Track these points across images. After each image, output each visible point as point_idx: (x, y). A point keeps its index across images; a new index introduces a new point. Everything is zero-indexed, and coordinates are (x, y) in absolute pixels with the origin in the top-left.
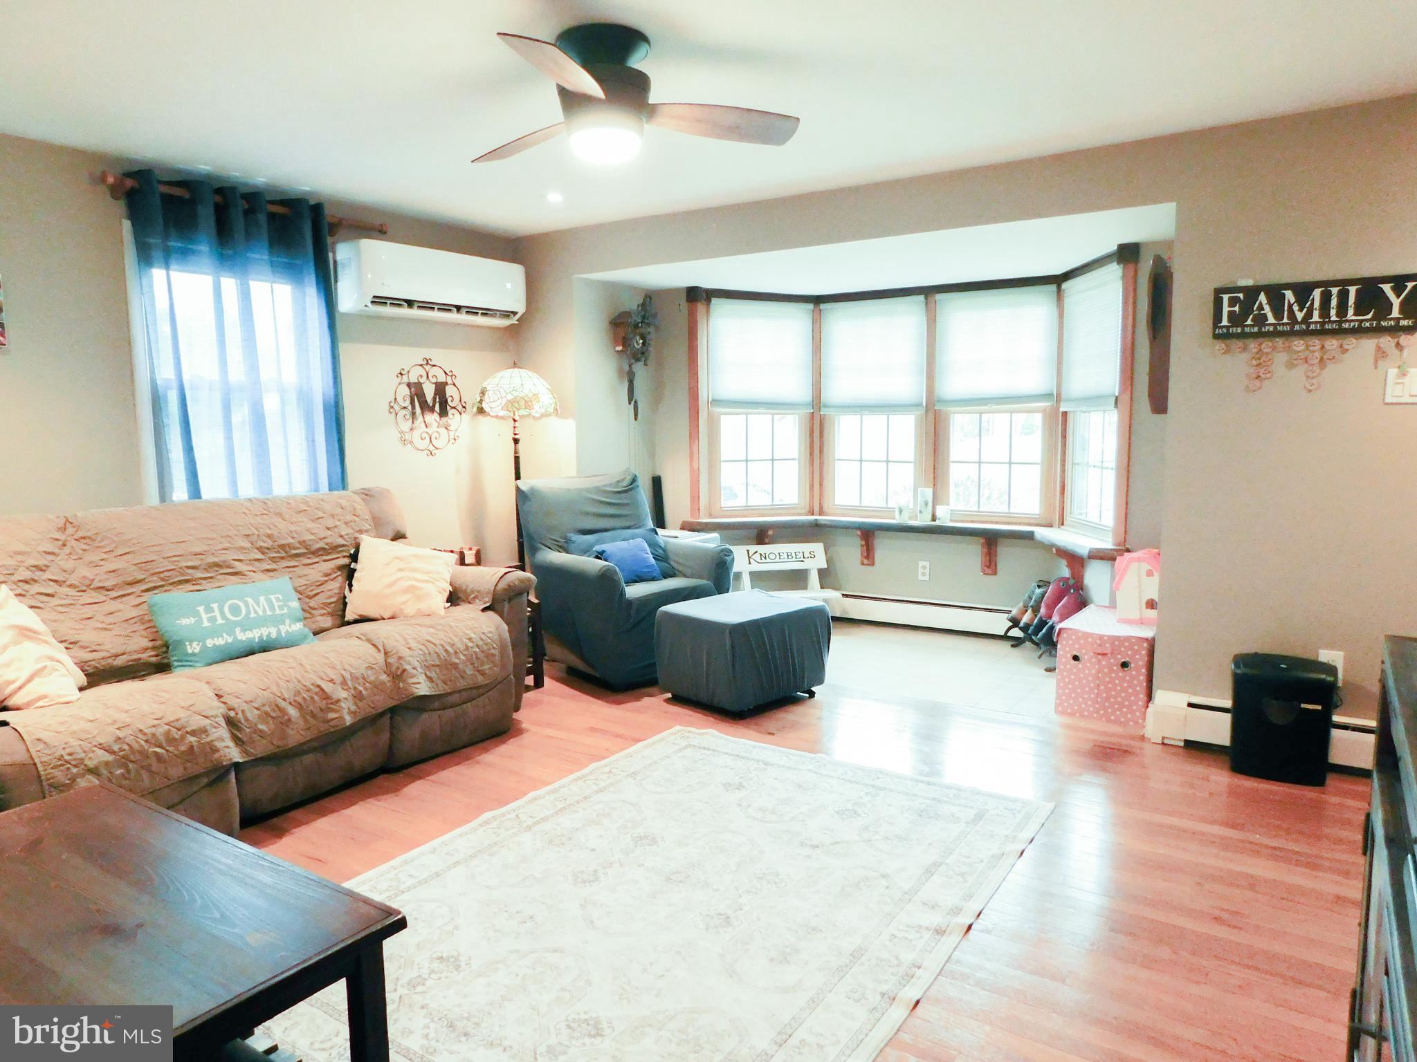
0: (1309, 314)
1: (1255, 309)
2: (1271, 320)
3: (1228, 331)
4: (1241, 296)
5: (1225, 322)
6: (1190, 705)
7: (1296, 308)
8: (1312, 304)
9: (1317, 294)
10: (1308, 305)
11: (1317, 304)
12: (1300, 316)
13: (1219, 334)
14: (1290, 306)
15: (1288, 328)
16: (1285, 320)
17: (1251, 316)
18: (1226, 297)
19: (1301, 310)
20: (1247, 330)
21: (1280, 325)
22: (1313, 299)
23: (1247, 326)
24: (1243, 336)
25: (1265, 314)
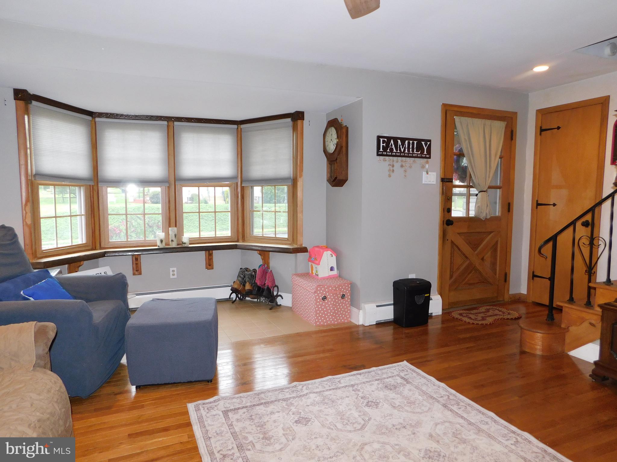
0: (405, 150)
1: (390, 145)
2: (395, 151)
3: (382, 153)
4: (386, 140)
5: (381, 150)
6: (377, 306)
7: (401, 147)
8: (405, 146)
9: (407, 142)
10: (404, 146)
11: (407, 147)
12: (402, 150)
13: (380, 154)
14: (400, 146)
15: (399, 154)
16: (398, 151)
17: (389, 148)
18: (381, 140)
19: (402, 148)
20: (388, 153)
21: (397, 152)
22: (406, 144)
23: (388, 152)
24: (387, 155)
25: (393, 148)
